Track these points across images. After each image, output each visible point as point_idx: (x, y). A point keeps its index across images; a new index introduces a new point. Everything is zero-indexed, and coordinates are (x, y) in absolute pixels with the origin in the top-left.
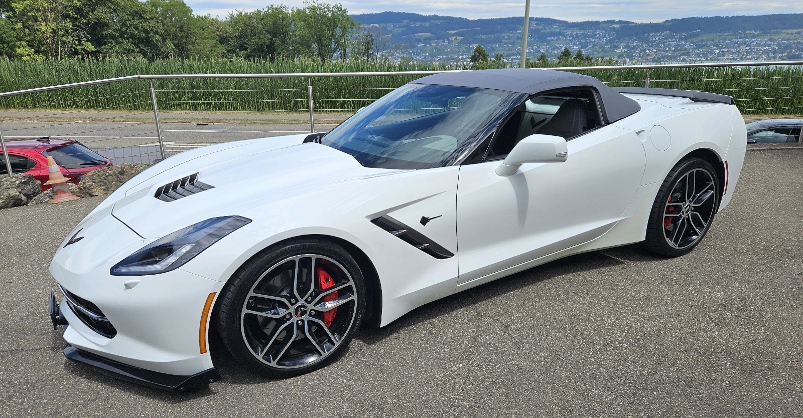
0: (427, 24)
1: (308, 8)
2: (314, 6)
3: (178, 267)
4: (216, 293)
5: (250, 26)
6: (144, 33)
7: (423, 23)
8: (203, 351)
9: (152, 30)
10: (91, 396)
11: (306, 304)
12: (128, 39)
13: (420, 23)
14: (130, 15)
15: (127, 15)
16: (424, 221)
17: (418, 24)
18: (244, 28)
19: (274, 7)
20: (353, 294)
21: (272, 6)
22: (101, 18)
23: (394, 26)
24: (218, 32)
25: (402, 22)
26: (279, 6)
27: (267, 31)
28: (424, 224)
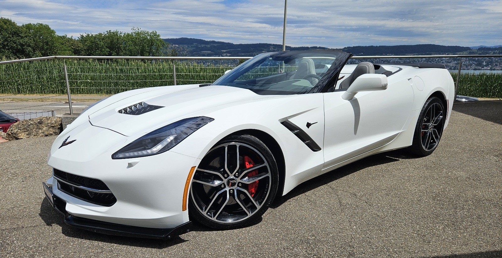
0: (209, 46)
1: (134, 33)
2: (138, 32)
3: (168, 150)
4: (195, 167)
5: (94, 43)
6: (20, 46)
7: (206, 45)
8: (184, 209)
9: (26, 44)
12: (8, 49)
13: (204, 45)
14: (10, 34)
15: (8, 34)
16: (308, 125)
17: (203, 46)
18: (91, 44)
19: (111, 32)
20: (268, 172)
21: (110, 31)
23: (188, 47)
24: (72, 47)
25: (193, 44)
26: (115, 31)
27: (106, 47)
28: (308, 127)
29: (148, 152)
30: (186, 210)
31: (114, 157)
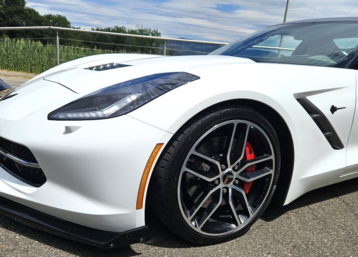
0: (204, 48)
1: (138, 30)
2: (142, 29)
3: (126, 114)
4: (163, 144)
5: (103, 36)
6: (40, 33)
7: (202, 47)
8: (139, 207)
9: (45, 32)
10: (9, 246)
11: (233, 172)
12: (30, 35)
13: (200, 47)
14: (33, 22)
15: (31, 22)
16: (333, 109)
17: (199, 47)
18: (99, 37)
19: (118, 27)
20: (272, 169)
21: (117, 26)
22: (16, 22)
23: (185, 47)
24: (84, 38)
25: (190, 45)
26: (122, 27)
27: (113, 40)
28: (333, 113)
29: (97, 115)
30: (142, 208)
31: (52, 116)
